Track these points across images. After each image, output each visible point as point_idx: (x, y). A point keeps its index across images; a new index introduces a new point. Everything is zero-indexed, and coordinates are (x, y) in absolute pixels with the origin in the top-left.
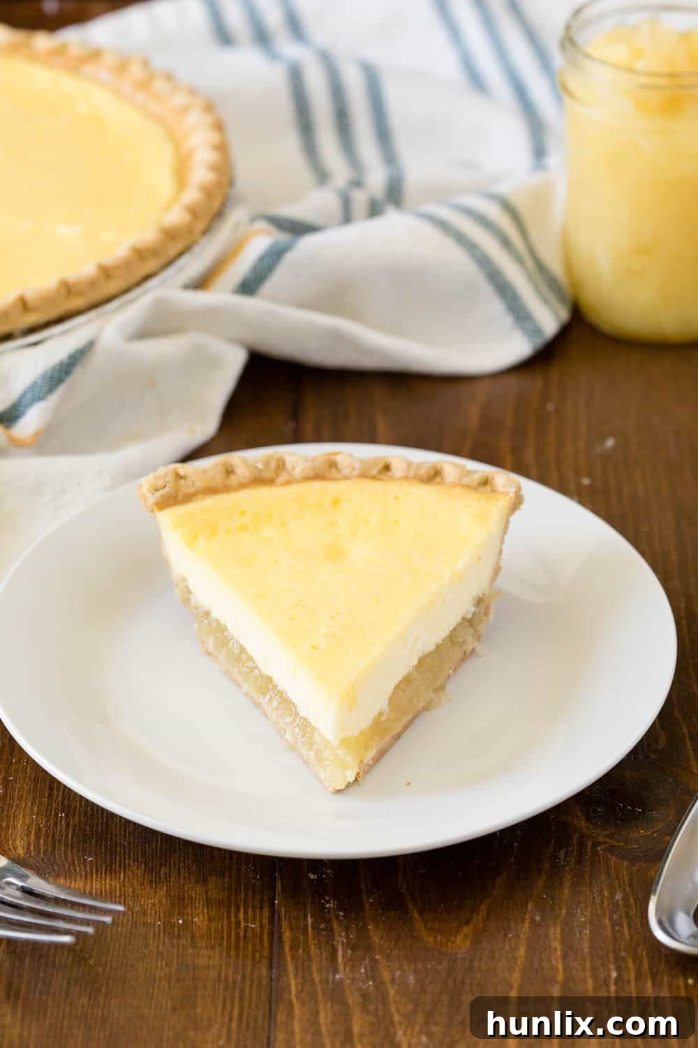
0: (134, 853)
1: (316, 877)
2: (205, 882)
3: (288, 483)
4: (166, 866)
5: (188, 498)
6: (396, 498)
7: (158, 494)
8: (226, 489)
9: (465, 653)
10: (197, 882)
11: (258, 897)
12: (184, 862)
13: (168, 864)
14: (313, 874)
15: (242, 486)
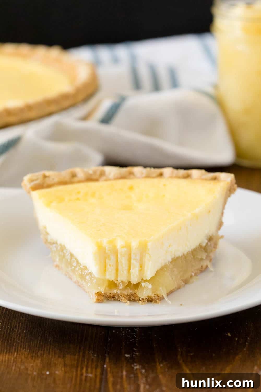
0: (24, 345)
1: (129, 356)
2: (64, 357)
3: (106, 180)
4: (42, 350)
5: (49, 186)
6: (164, 185)
7: (33, 183)
8: (71, 183)
9: (202, 266)
10: (59, 357)
11: (95, 364)
12: (52, 349)
13: (43, 350)
14: (128, 354)
15: (80, 182)
